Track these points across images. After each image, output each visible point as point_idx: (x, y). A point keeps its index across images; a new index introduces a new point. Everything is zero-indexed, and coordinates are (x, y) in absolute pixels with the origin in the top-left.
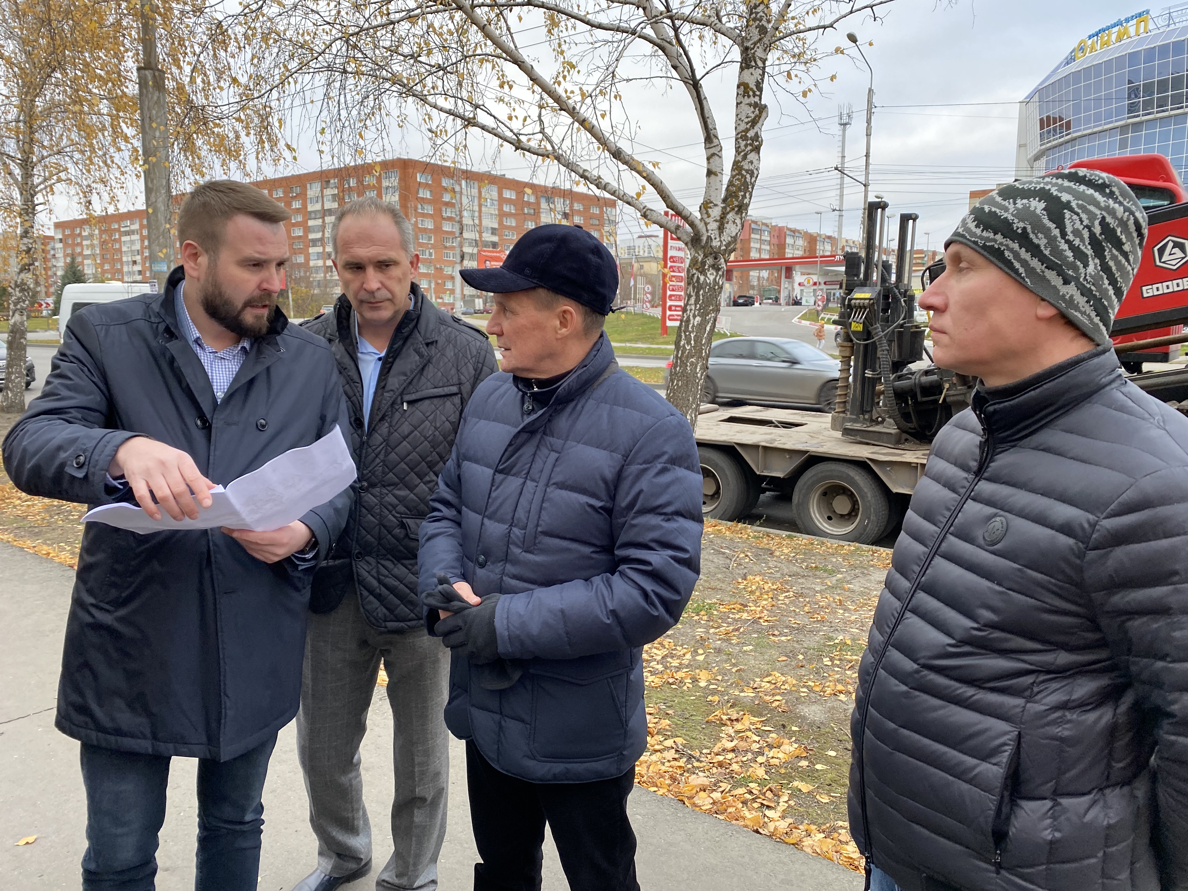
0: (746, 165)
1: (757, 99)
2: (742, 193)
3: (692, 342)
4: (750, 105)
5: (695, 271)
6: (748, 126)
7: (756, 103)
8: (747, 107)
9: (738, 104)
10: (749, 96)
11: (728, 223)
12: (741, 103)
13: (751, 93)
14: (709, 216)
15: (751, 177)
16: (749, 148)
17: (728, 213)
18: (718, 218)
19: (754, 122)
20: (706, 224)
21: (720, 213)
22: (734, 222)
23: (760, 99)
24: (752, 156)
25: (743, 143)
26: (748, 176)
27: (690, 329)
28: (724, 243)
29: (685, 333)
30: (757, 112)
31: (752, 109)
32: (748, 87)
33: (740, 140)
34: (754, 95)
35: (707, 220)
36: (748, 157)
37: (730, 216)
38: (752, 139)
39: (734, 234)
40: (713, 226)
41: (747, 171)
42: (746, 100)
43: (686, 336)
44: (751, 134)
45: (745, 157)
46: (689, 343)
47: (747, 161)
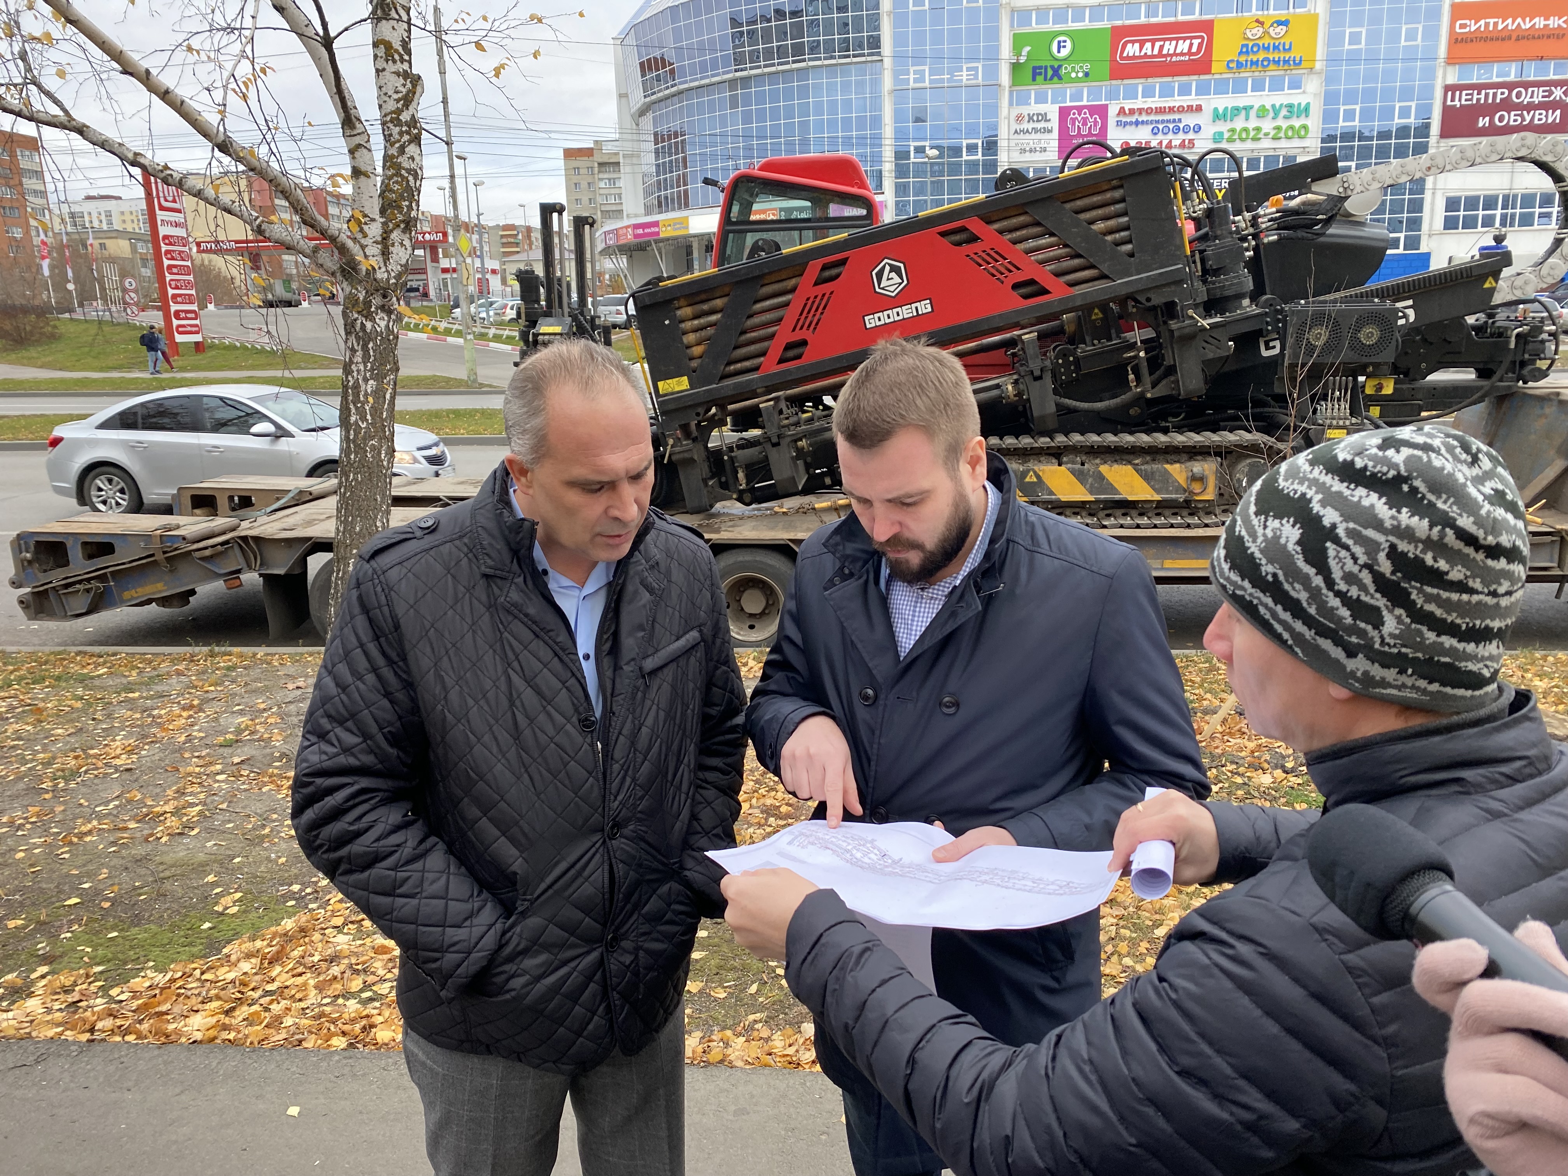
0: (404, 161)
1: (406, 66)
2: (407, 203)
3: (369, 417)
4: (398, 74)
5: (356, 316)
6: (400, 105)
7: (405, 71)
8: (394, 78)
9: (378, 71)
10: (394, 62)
11: (393, 245)
12: (384, 70)
13: (397, 57)
14: (365, 236)
15: (415, 179)
16: (406, 138)
17: (392, 231)
18: (380, 239)
19: (408, 100)
20: (363, 247)
21: (380, 231)
22: (402, 244)
23: (411, 67)
24: (411, 149)
25: (396, 130)
26: (411, 178)
27: (362, 399)
28: (393, 274)
29: (355, 405)
30: (409, 85)
31: (402, 81)
32: (392, 47)
33: (390, 125)
34: (402, 61)
35: (363, 241)
36: (407, 150)
37: (395, 235)
38: (407, 124)
39: (403, 262)
40: (374, 250)
41: (409, 171)
42: (391, 67)
43: (357, 408)
44: (405, 117)
45: (402, 150)
46: (364, 418)
47: (406, 156)
